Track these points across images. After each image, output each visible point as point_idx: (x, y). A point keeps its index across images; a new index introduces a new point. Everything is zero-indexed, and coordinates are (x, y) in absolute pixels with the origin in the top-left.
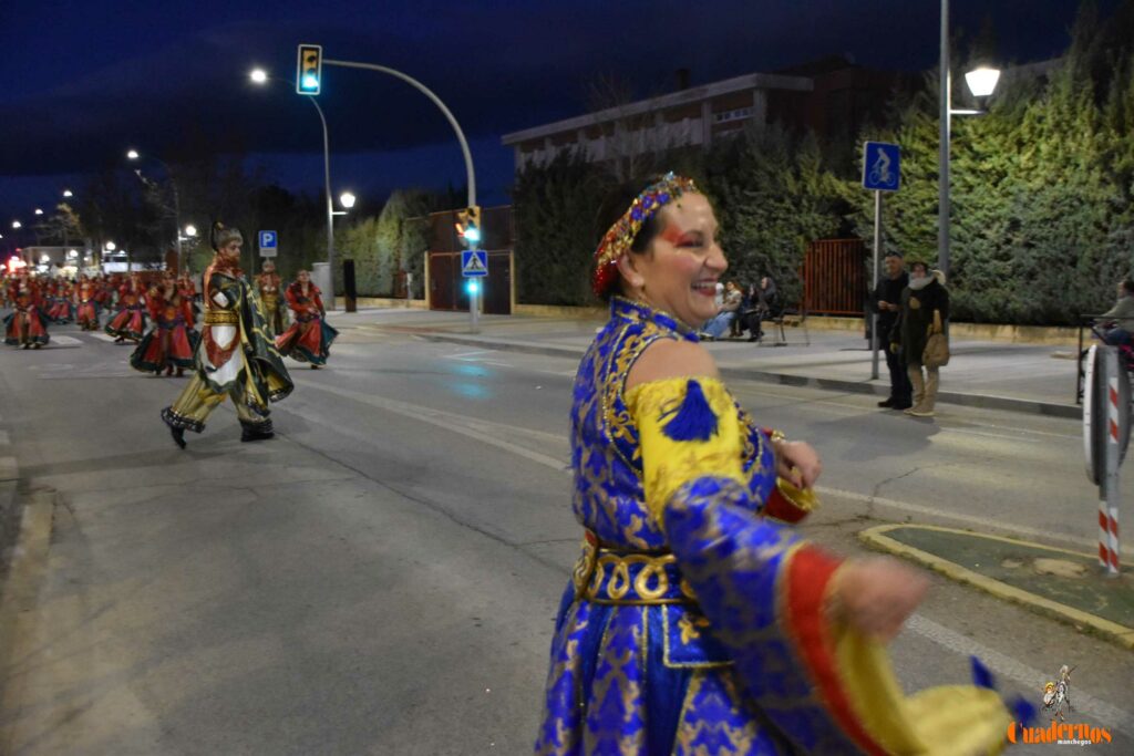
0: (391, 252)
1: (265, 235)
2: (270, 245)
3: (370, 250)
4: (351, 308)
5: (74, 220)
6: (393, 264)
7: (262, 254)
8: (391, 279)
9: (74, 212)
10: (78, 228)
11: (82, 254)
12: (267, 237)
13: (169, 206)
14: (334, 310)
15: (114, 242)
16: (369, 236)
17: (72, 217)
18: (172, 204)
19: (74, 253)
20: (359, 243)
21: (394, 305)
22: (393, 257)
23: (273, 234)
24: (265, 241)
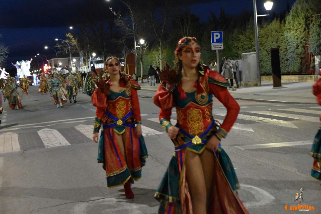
0: (299, 41)
1: (215, 34)
2: (218, 41)
3: (277, 42)
4: (277, 84)
5: (74, 42)
6: (301, 49)
7: (213, 48)
8: (299, 61)
9: (74, 37)
10: (77, 46)
11: (78, 61)
12: (216, 35)
13: (129, 27)
14: (261, 86)
15: (96, 52)
16: (276, 31)
17: (73, 40)
18: (130, 27)
19: (74, 60)
20: (267, 38)
21: (301, 80)
22: (301, 45)
23: (220, 33)
24: (215, 38)
